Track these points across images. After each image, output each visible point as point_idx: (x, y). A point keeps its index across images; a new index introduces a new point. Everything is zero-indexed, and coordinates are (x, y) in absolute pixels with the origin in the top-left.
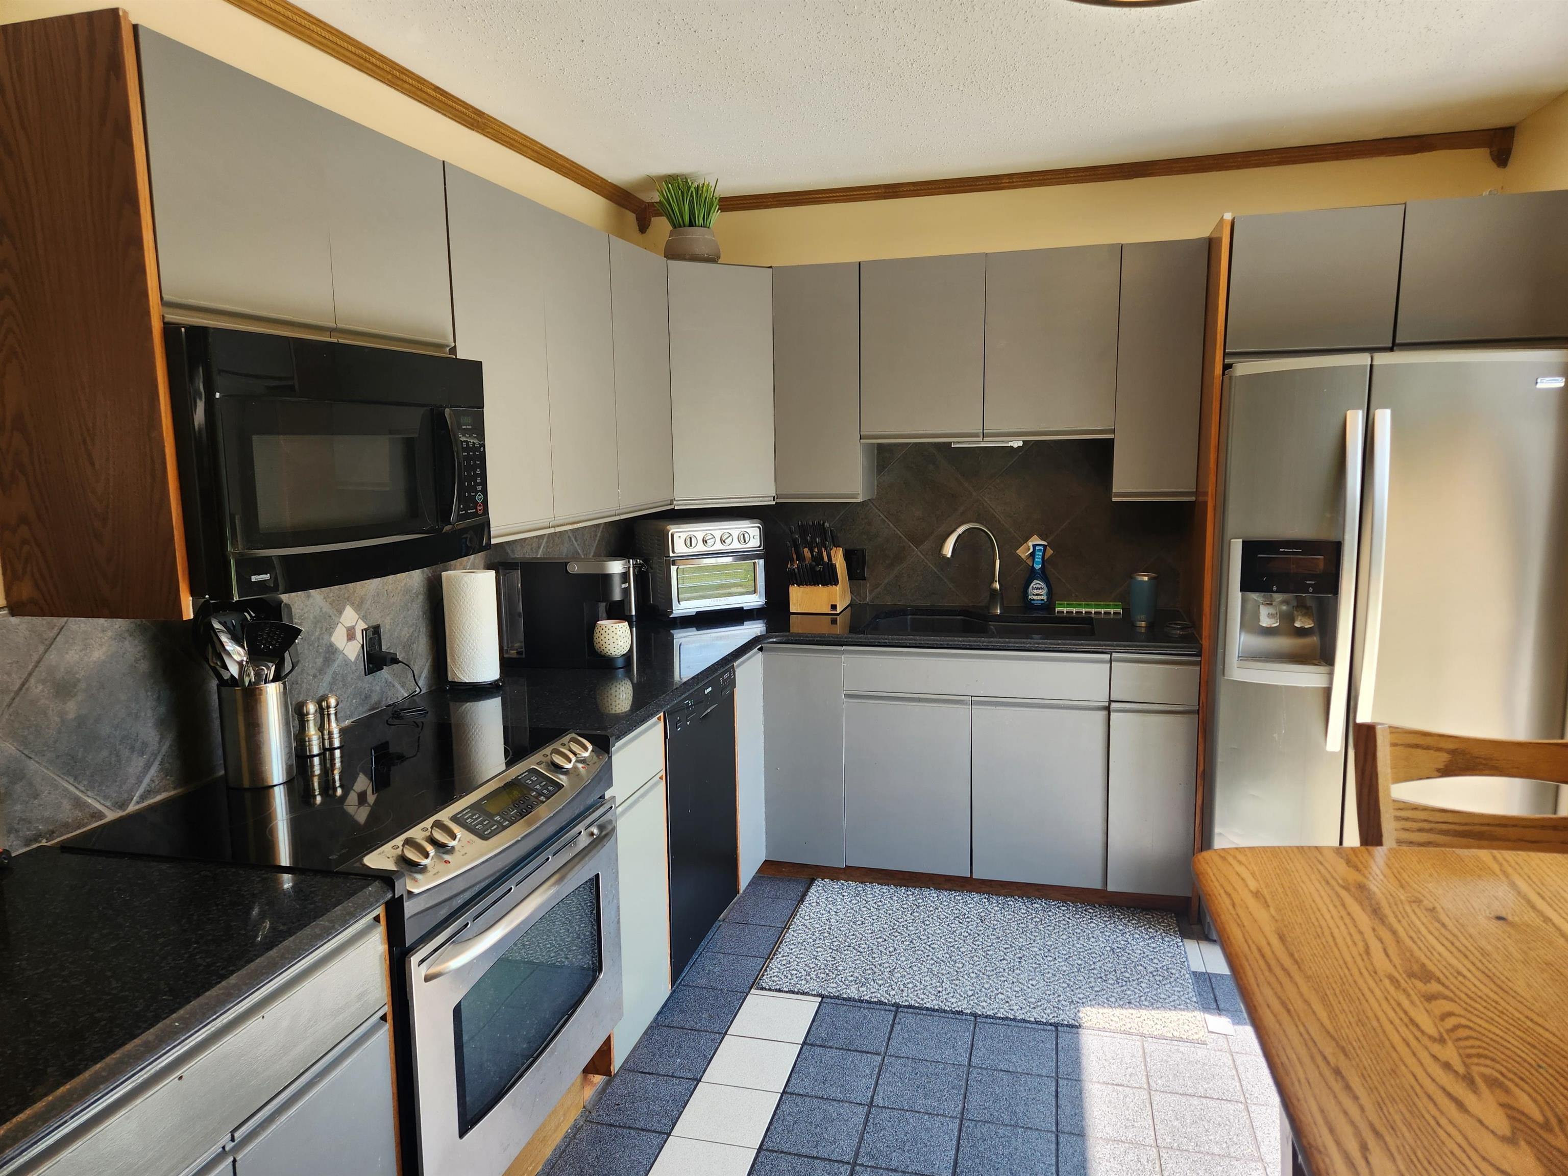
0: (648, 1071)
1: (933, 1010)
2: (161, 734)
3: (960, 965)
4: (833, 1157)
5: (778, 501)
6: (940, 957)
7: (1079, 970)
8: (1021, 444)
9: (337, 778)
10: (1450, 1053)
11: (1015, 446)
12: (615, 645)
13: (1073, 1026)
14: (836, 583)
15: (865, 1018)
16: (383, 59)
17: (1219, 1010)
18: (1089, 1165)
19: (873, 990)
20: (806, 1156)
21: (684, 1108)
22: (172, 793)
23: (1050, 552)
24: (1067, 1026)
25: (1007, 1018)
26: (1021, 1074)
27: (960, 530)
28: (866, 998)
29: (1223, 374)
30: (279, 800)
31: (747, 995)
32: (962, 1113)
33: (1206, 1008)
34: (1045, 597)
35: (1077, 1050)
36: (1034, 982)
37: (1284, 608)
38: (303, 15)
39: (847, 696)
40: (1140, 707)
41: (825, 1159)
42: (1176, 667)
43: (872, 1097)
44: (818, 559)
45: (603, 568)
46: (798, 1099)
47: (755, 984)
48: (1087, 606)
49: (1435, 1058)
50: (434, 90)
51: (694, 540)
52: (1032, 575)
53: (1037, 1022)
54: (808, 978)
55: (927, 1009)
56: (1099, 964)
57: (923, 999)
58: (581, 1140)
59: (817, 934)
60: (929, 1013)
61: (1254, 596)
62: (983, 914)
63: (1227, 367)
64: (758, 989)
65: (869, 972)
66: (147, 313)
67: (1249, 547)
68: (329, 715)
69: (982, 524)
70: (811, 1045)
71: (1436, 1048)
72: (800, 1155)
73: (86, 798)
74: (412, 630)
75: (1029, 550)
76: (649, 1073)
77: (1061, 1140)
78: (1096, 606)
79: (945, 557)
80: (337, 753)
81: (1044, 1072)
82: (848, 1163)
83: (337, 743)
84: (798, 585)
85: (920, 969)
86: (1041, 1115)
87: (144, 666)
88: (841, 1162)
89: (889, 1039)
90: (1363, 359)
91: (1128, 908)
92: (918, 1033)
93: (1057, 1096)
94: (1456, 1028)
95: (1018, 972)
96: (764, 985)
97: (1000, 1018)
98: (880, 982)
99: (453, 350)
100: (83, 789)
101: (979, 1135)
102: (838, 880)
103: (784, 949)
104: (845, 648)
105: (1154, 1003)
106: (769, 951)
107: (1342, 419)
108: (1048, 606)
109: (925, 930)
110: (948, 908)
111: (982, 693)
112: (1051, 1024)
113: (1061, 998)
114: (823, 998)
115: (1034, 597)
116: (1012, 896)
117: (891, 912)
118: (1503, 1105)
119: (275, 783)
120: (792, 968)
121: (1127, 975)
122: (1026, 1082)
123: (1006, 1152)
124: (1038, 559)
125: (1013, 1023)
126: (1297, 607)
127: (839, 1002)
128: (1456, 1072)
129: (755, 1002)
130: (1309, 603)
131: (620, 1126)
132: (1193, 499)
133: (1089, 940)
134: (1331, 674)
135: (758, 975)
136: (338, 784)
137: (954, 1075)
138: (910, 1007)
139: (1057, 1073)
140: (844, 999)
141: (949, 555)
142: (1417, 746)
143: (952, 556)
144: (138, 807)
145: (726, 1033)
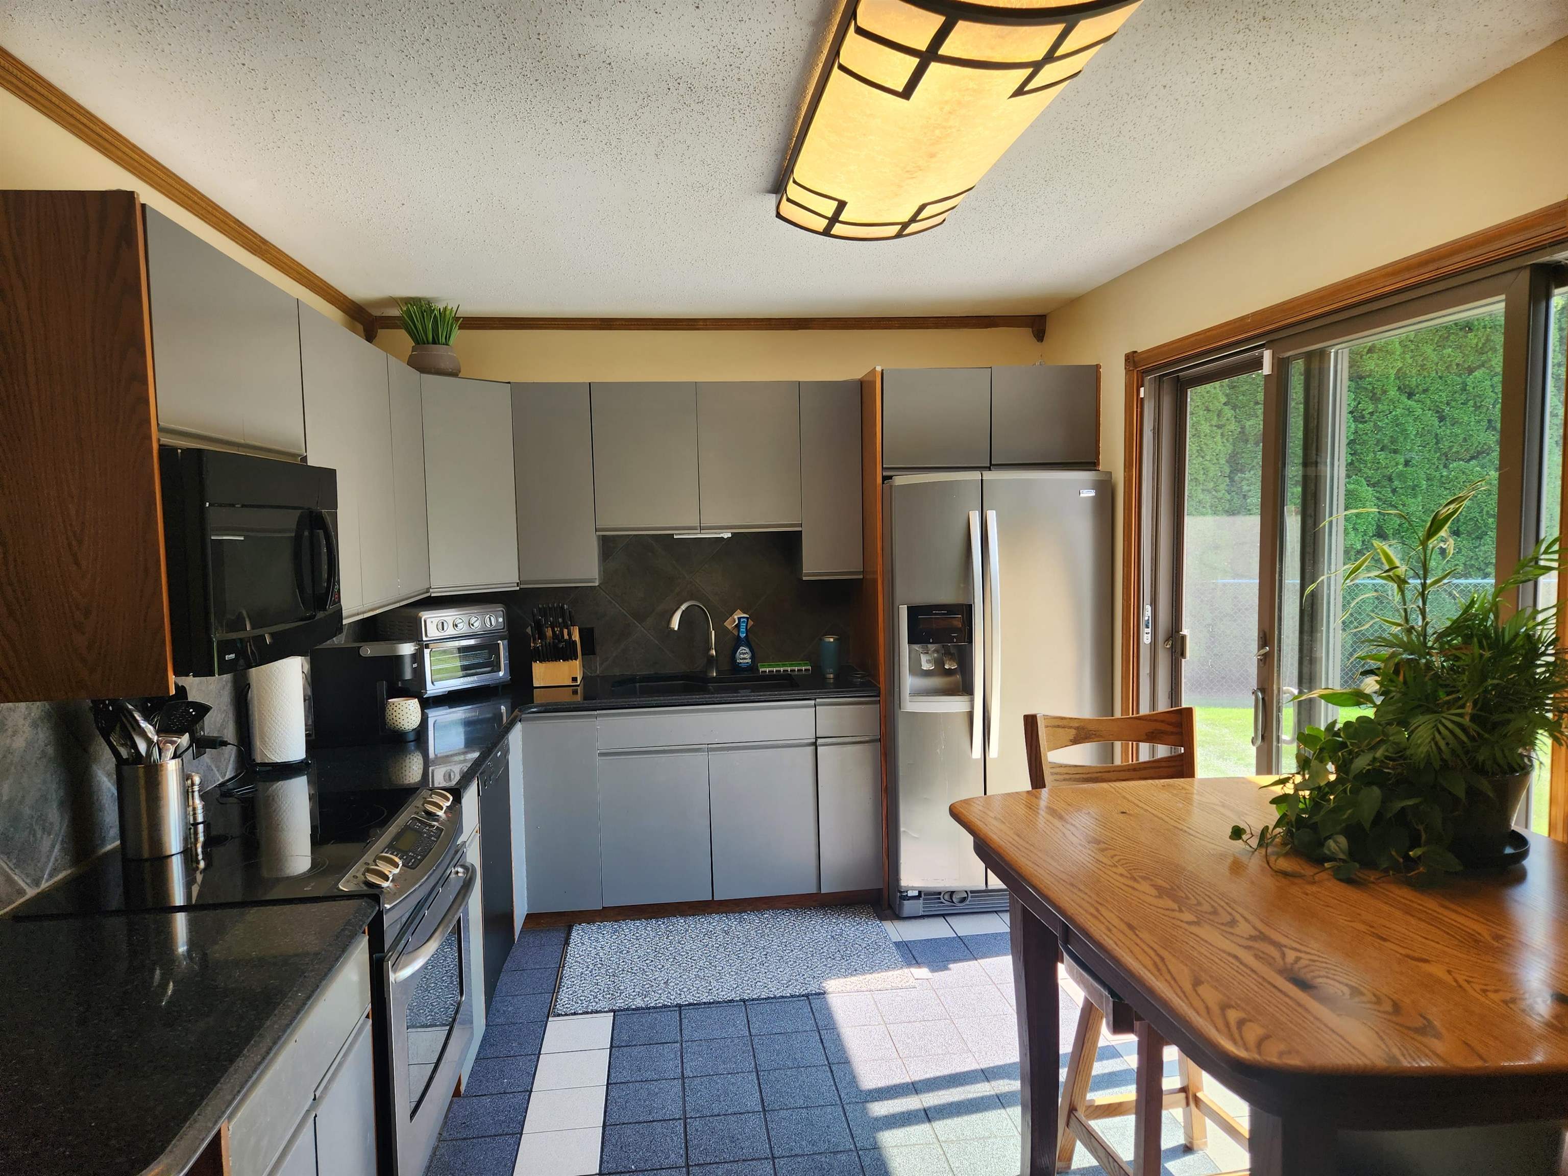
0: (480, 1094)
1: (710, 1003)
2: (62, 816)
3: (720, 968)
4: (666, 1118)
5: (522, 586)
6: (702, 965)
7: (812, 955)
8: (730, 535)
9: (200, 850)
10: (1121, 870)
11: (726, 537)
12: (408, 720)
13: (819, 994)
14: (576, 659)
15: (656, 1019)
16: (203, 197)
17: (918, 964)
18: (857, 1080)
19: (655, 999)
20: (644, 1122)
21: (526, 1112)
22: (69, 872)
23: (751, 623)
24: (815, 994)
25: (769, 998)
26: (792, 1033)
27: (683, 607)
28: (652, 1005)
29: (883, 483)
30: (176, 867)
31: (547, 1023)
32: (756, 1067)
33: (909, 965)
34: (749, 661)
35: (828, 1009)
36: (781, 970)
37: (936, 655)
38: (153, 162)
39: (601, 754)
40: (839, 741)
41: (661, 1120)
42: (863, 707)
43: (682, 1072)
44: (558, 637)
45: (395, 650)
46: (622, 1086)
47: (551, 1012)
48: (784, 665)
49: (1115, 873)
50: (235, 223)
51: (445, 624)
52: (738, 642)
53: (792, 996)
54: (597, 1000)
55: (705, 1003)
56: (825, 949)
57: (699, 997)
58: (442, 1155)
59: (591, 967)
60: (706, 1006)
61: (916, 647)
62: (726, 929)
63: (885, 478)
64: (555, 1016)
65: (647, 986)
66: (150, 438)
67: (913, 611)
68: (193, 792)
69: (700, 602)
70: (618, 1047)
71: (1114, 869)
72: (640, 1123)
73: (13, 876)
74: (223, 715)
75: (735, 622)
76: (482, 1095)
77: (833, 1068)
78: (791, 665)
79: (673, 630)
80: (201, 828)
81: (808, 1028)
82: (680, 1119)
83: (200, 819)
84: (541, 662)
85: (689, 977)
86: (814, 1057)
87: (50, 750)
88: (674, 1119)
89: (681, 1030)
90: (975, 476)
91: (836, 906)
92: (703, 1021)
93: (822, 1042)
94: (1119, 860)
95: (767, 964)
96: (560, 1012)
97: (763, 999)
98: (660, 992)
99: (304, 459)
100: (13, 867)
101: (774, 1079)
102: (594, 922)
103: (566, 982)
104: (598, 712)
105: (872, 969)
106: (553, 987)
107: (966, 518)
108: (753, 668)
109: (682, 948)
110: (697, 929)
111: (717, 741)
112: (803, 996)
113: (805, 977)
114: (614, 1013)
115: (741, 661)
116: (745, 912)
117: (649, 939)
118: (1152, 885)
119: (173, 853)
120: (579, 995)
121: (849, 952)
122: (796, 1038)
123: (797, 1085)
124: (743, 629)
125: (774, 1001)
126: (945, 654)
127: (630, 1012)
128: (1127, 877)
129: (554, 1025)
130: (953, 651)
131: (474, 1138)
132: (861, 577)
133: (813, 933)
134: (972, 701)
135: (550, 1006)
136: (200, 857)
137: (741, 1044)
138: (690, 1004)
139: (817, 1027)
140: (633, 1009)
141: (676, 629)
142: (1058, 726)
143: (679, 628)
144: (47, 884)
145: (540, 1053)
